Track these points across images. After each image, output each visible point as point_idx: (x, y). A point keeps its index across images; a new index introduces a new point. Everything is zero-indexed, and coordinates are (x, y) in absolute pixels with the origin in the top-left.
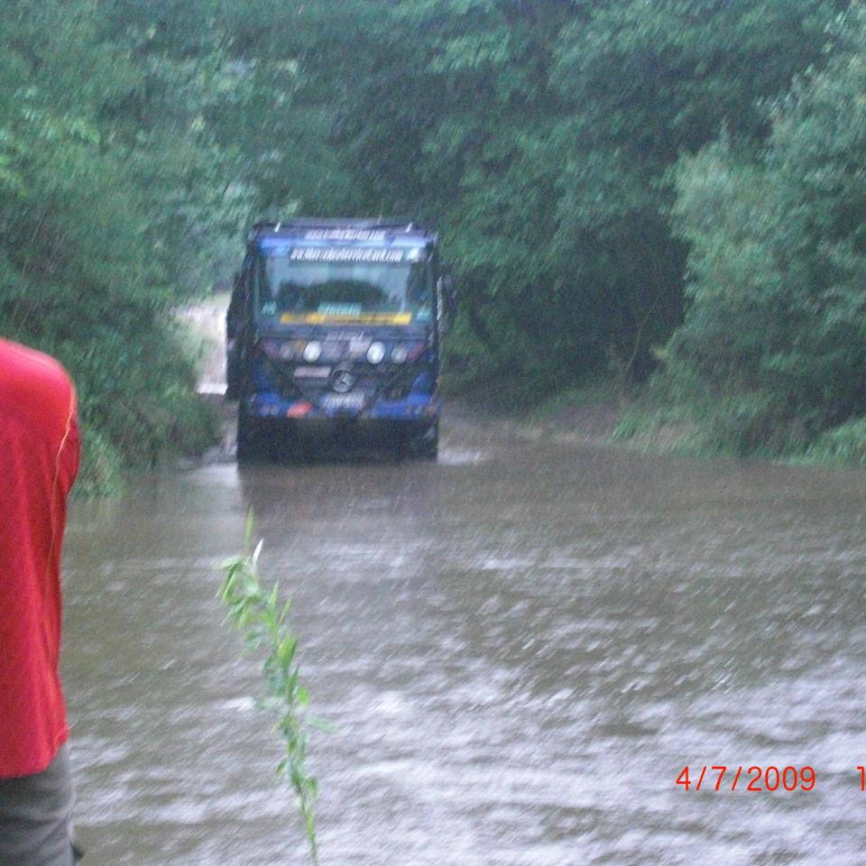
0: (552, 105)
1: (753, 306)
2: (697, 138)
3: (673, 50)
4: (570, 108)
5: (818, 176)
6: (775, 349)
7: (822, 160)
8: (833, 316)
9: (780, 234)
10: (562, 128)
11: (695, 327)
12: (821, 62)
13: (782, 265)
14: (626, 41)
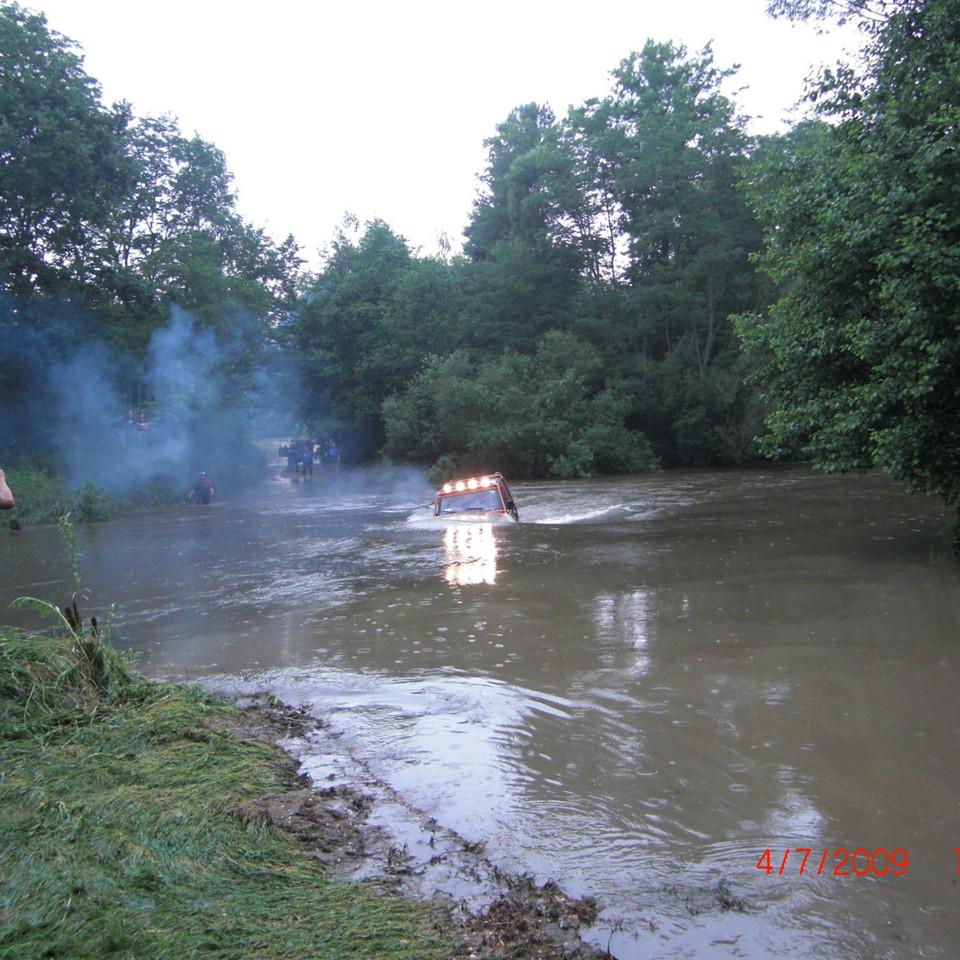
0: (355, 383)
1: (403, 438)
2: (388, 393)
3: (386, 368)
4: (360, 384)
5: (420, 402)
6: (411, 450)
7: (421, 398)
8: (425, 440)
9: (411, 418)
10: (357, 390)
11: (390, 445)
12: (421, 372)
13: (411, 426)
14: (373, 366)
